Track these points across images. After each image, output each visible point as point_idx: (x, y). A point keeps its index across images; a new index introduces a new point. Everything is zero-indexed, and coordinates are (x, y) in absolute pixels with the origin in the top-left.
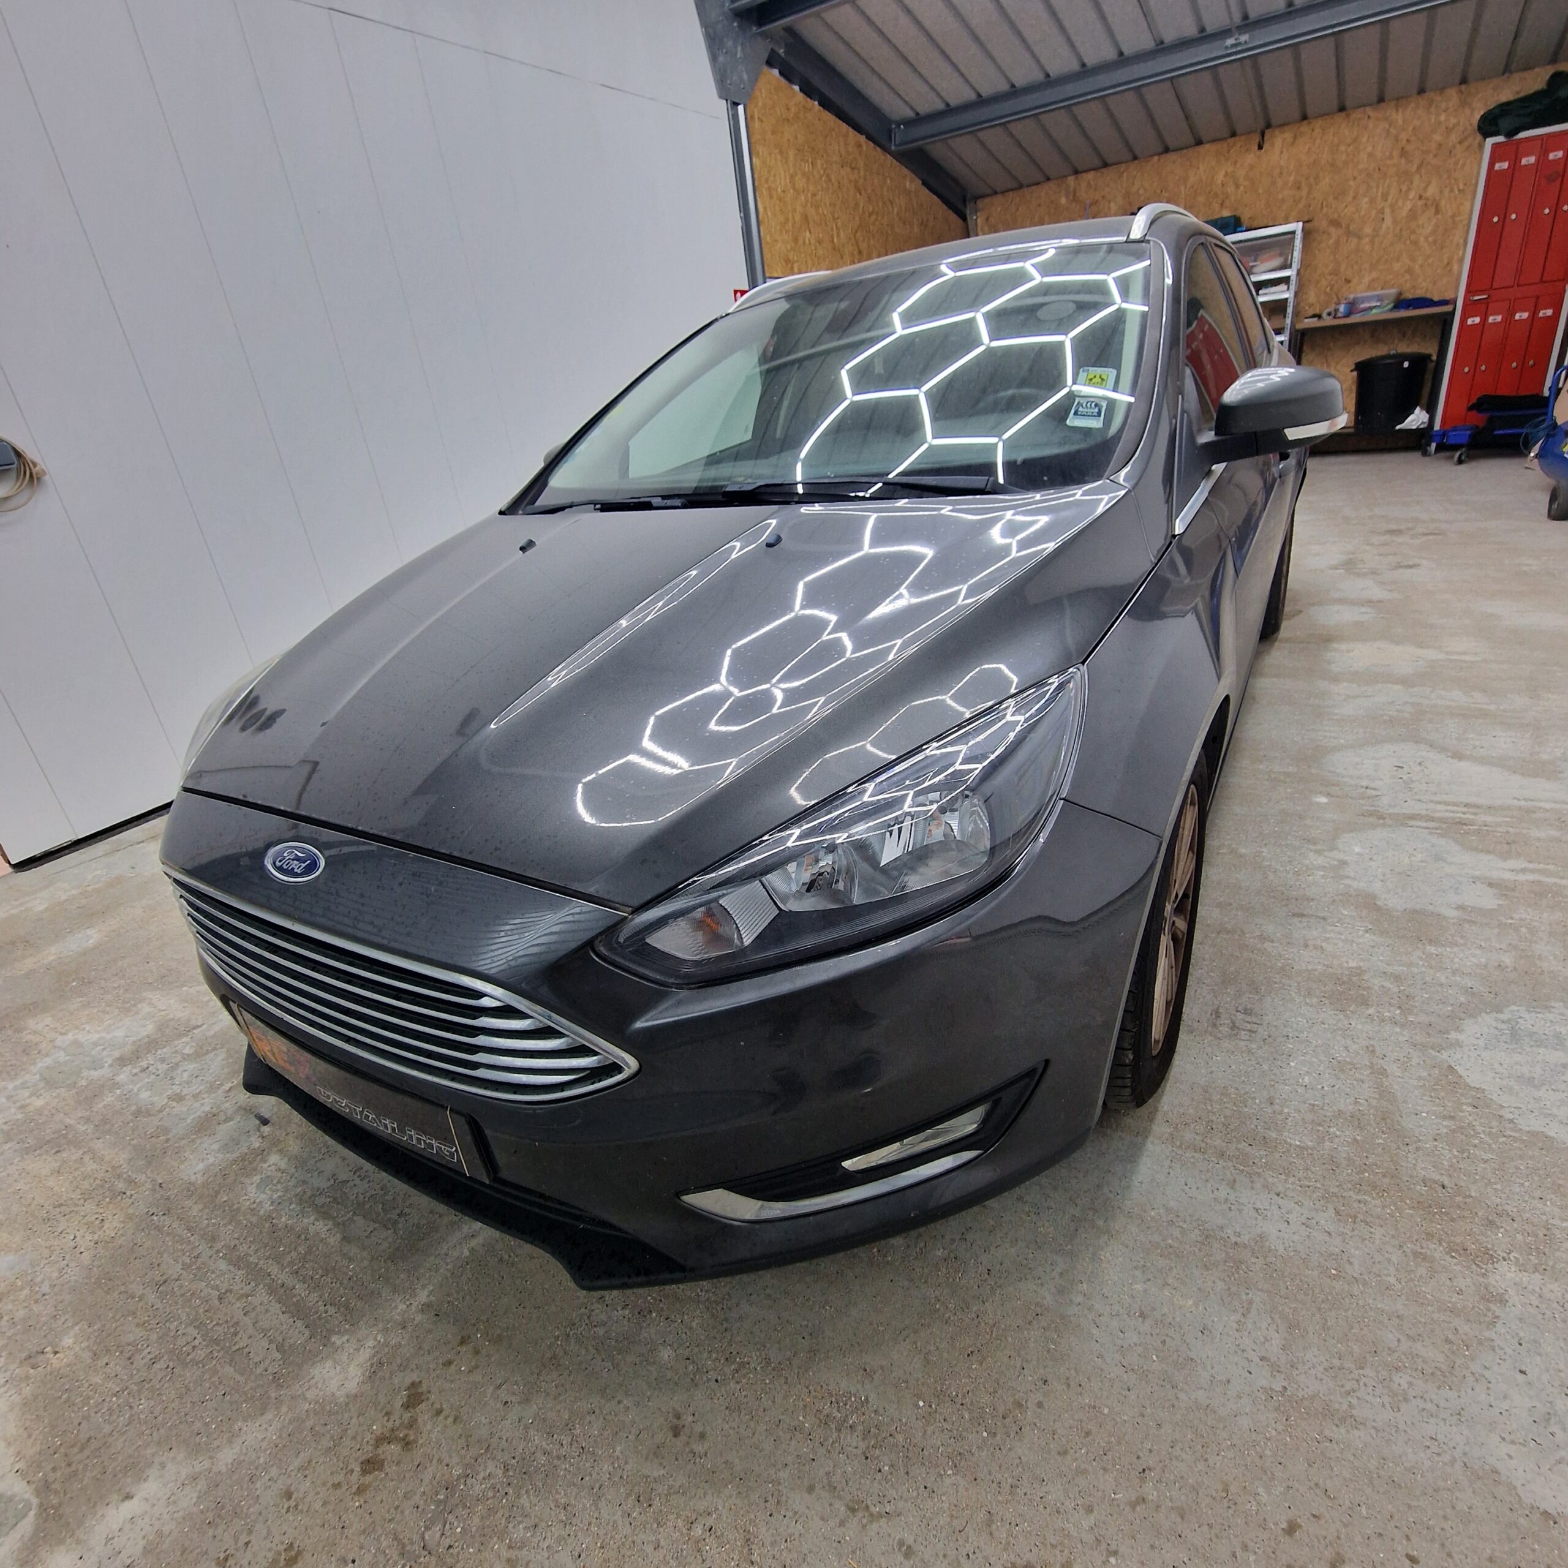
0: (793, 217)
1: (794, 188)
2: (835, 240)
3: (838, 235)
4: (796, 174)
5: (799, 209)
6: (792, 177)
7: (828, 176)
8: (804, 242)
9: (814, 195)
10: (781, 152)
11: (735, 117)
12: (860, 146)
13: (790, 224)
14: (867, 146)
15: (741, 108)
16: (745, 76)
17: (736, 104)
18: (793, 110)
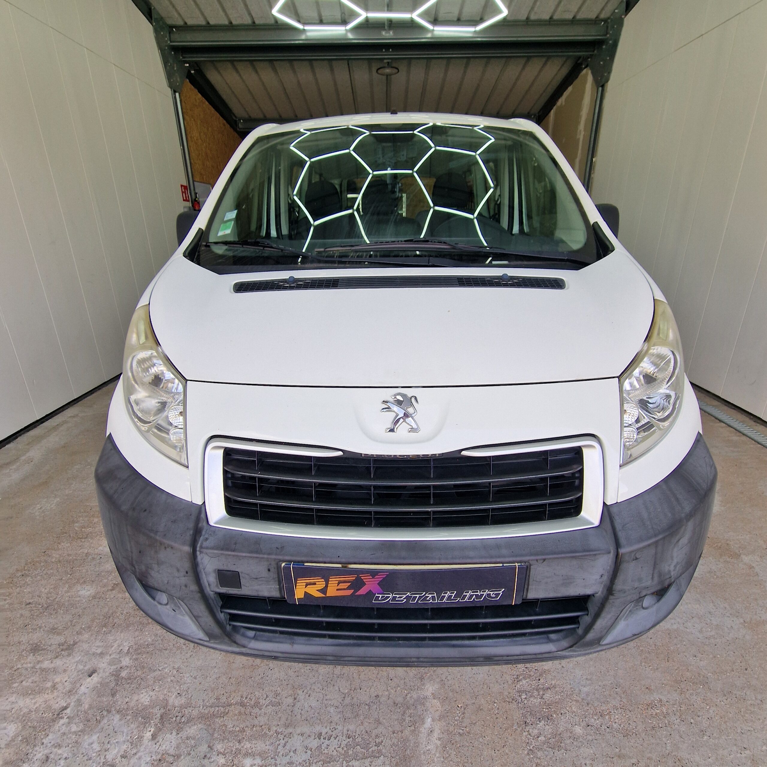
0: (202, 154)
1: (201, 139)
4: (201, 132)
5: (204, 149)
6: (200, 134)
7: (214, 136)
9: (209, 144)
10: (194, 121)
11: (175, 97)
13: (201, 155)
15: (177, 94)
16: (179, 79)
17: (175, 92)
18: (198, 101)
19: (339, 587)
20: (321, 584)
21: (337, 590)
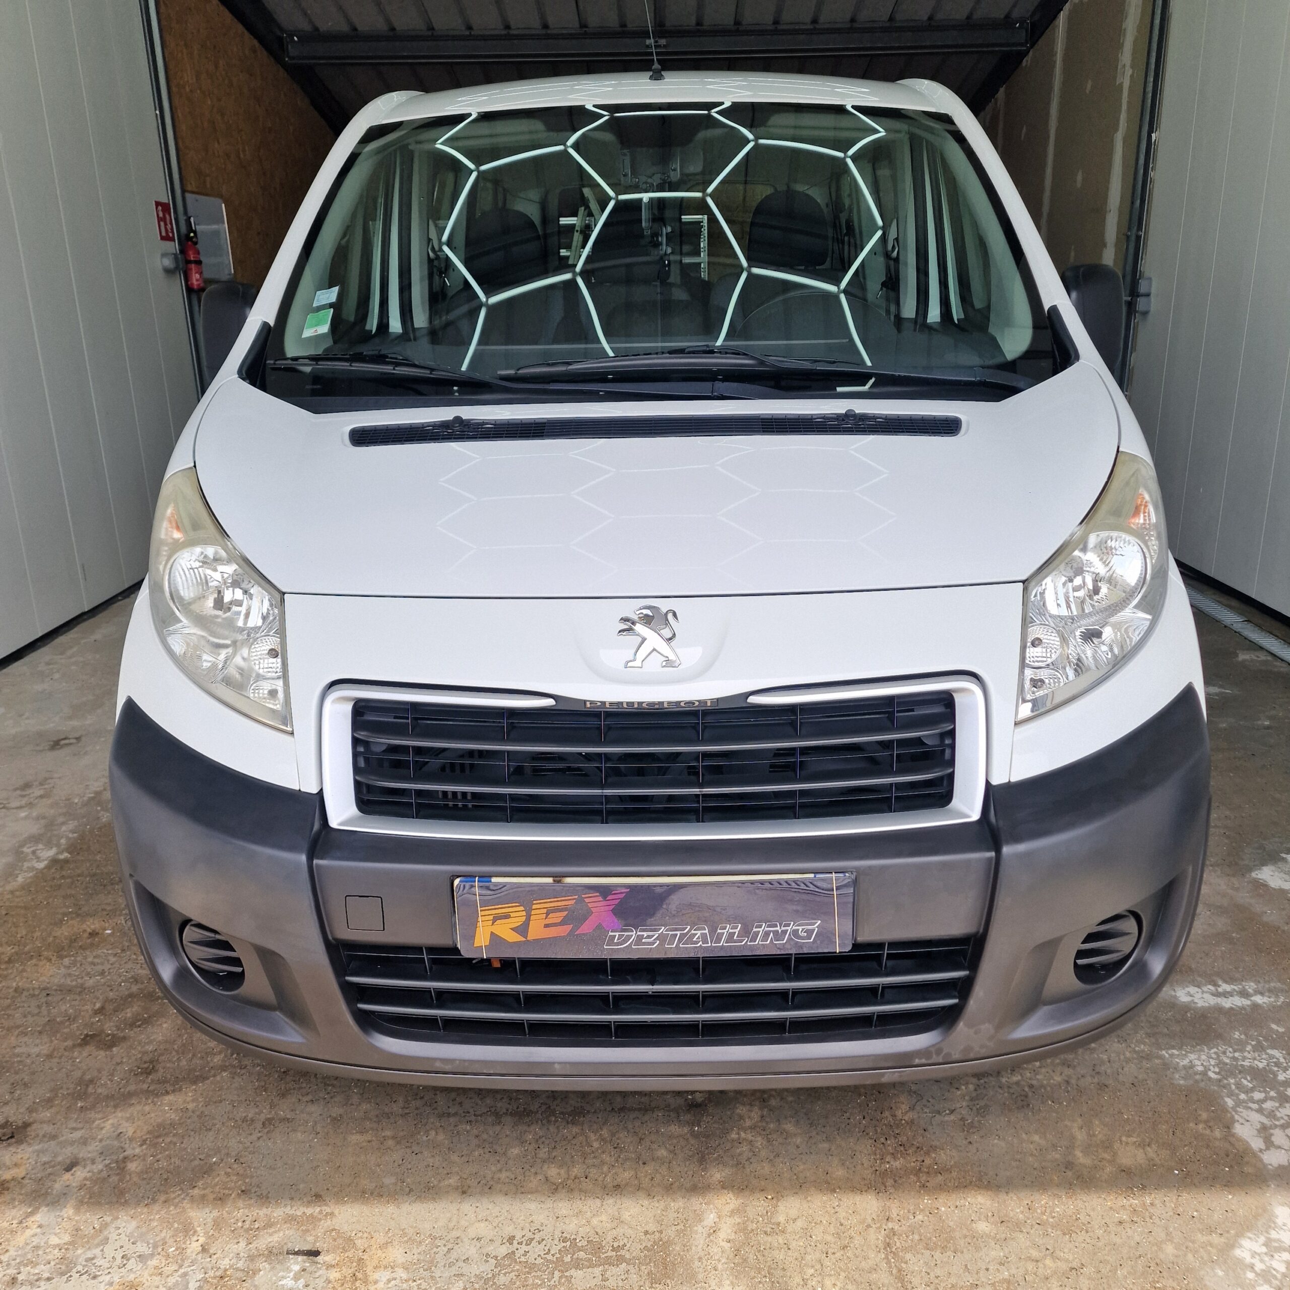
0: (202, 125)
1: (200, 89)
2: (242, 156)
3: (244, 151)
4: (201, 73)
5: (206, 113)
7: (230, 80)
8: (214, 153)
10: (186, 45)
12: (255, 51)
13: (200, 129)
14: (263, 54)
19: (548, 921)
20: (518, 916)
21: (546, 926)
